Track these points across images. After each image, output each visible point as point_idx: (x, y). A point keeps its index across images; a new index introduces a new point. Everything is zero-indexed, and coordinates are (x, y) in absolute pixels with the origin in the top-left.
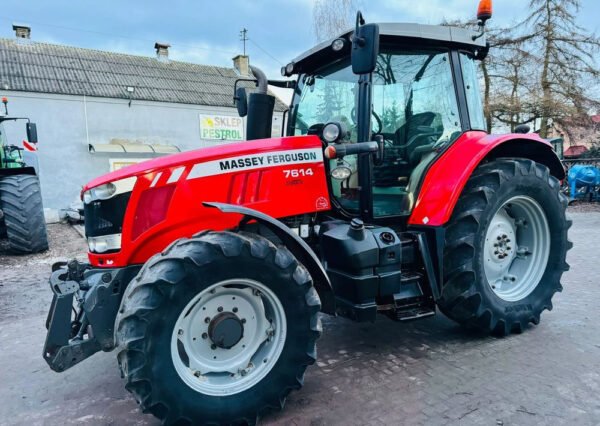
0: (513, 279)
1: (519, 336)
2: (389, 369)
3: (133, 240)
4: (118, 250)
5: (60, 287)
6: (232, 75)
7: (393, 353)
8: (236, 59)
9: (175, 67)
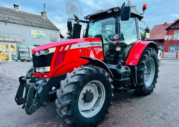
0: (146, 80)
1: (150, 95)
2: (124, 106)
3: (54, 68)
4: (49, 72)
5: (30, 85)
6: (41, 18)
7: (122, 102)
8: (42, 13)
9: (21, 13)
